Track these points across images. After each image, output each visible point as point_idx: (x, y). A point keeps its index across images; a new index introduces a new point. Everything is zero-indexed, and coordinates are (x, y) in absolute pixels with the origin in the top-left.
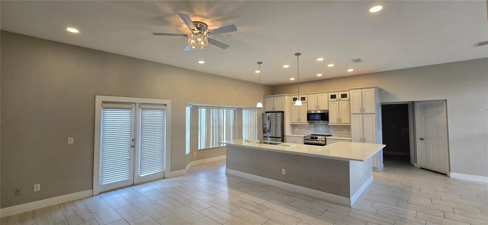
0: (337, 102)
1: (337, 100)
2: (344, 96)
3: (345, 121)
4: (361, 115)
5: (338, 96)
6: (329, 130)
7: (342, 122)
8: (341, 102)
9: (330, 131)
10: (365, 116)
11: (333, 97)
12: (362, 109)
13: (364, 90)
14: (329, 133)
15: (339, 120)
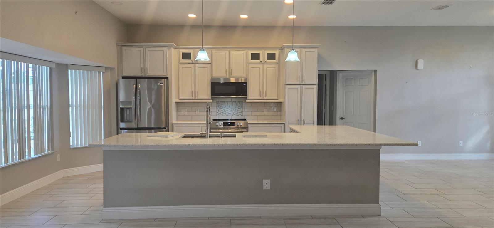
0: (260, 66)
1: (261, 62)
2: (271, 57)
3: (272, 96)
4: (298, 87)
5: (263, 55)
6: (242, 111)
7: (267, 97)
8: (266, 66)
9: (243, 113)
10: (304, 87)
11: (255, 57)
12: (301, 78)
13: (304, 50)
14: (242, 115)
15: (263, 94)
